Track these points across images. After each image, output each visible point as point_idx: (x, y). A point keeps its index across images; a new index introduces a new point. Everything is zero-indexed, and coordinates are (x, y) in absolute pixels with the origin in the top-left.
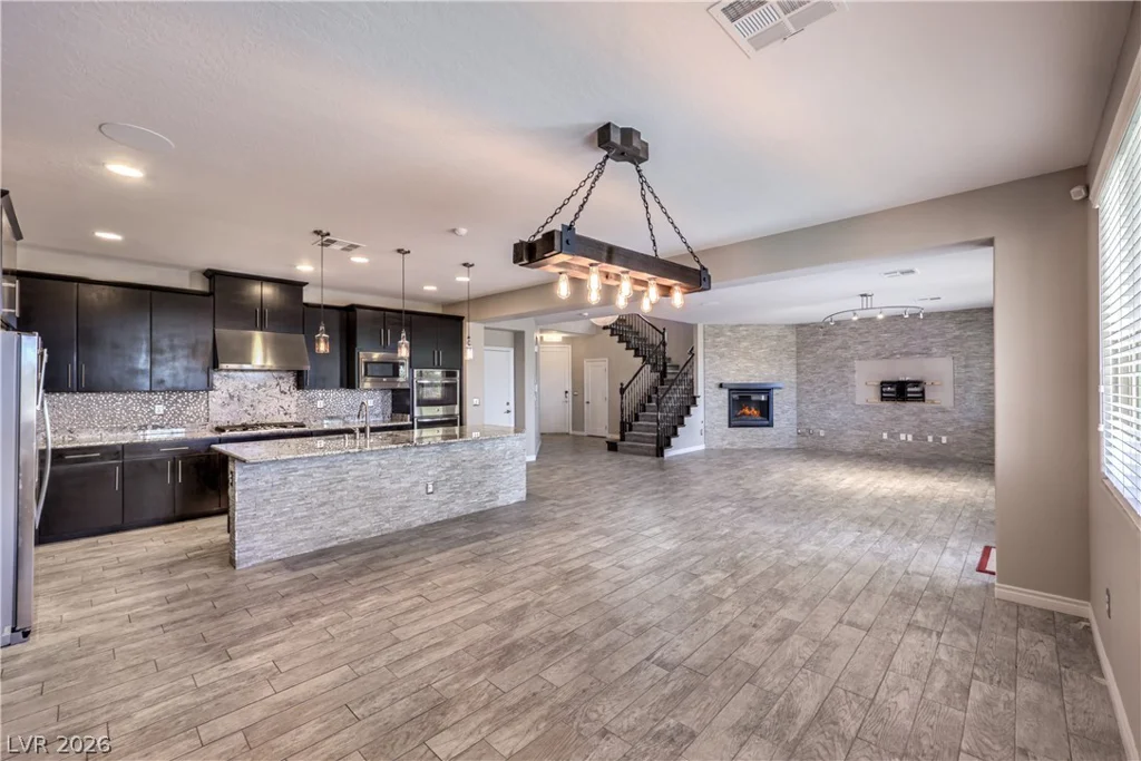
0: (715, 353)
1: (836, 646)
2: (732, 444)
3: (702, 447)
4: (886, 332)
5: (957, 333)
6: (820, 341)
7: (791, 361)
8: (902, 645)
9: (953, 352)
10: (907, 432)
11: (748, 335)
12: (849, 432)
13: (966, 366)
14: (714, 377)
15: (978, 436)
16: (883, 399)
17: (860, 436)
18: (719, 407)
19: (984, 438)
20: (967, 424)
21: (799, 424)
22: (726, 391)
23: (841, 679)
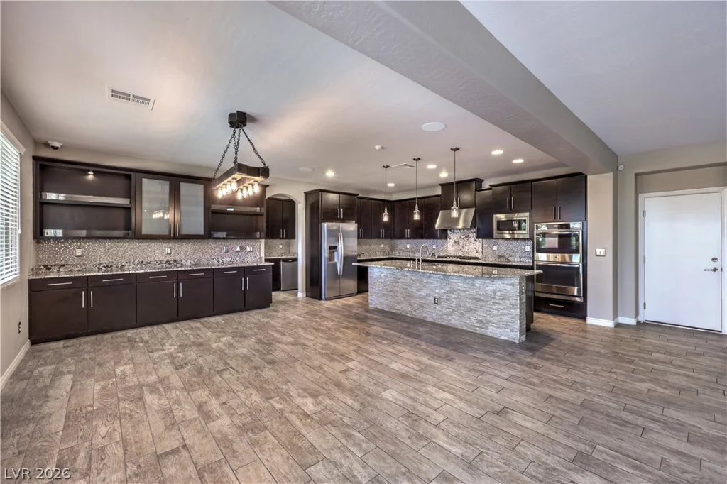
1: (166, 428)
8: (122, 465)
23: (145, 416)
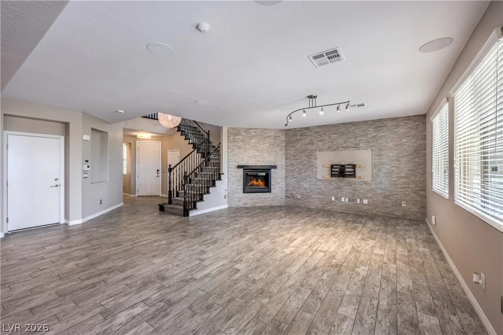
0: (234, 146)
2: (245, 204)
3: (226, 206)
4: (334, 134)
5: (374, 134)
6: (298, 140)
7: (282, 152)
9: (372, 146)
10: (345, 197)
11: (256, 135)
12: (313, 196)
13: (379, 155)
14: (234, 162)
15: (385, 200)
16: (332, 175)
17: (319, 198)
18: (238, 180)
19: (389, 201)
20: (379, 191)
21: (286, 191)
22: (241, 170)
